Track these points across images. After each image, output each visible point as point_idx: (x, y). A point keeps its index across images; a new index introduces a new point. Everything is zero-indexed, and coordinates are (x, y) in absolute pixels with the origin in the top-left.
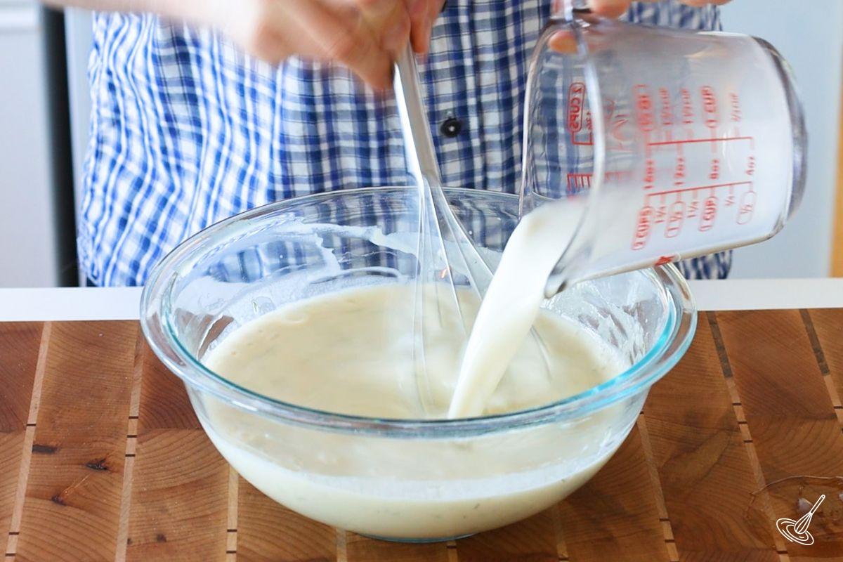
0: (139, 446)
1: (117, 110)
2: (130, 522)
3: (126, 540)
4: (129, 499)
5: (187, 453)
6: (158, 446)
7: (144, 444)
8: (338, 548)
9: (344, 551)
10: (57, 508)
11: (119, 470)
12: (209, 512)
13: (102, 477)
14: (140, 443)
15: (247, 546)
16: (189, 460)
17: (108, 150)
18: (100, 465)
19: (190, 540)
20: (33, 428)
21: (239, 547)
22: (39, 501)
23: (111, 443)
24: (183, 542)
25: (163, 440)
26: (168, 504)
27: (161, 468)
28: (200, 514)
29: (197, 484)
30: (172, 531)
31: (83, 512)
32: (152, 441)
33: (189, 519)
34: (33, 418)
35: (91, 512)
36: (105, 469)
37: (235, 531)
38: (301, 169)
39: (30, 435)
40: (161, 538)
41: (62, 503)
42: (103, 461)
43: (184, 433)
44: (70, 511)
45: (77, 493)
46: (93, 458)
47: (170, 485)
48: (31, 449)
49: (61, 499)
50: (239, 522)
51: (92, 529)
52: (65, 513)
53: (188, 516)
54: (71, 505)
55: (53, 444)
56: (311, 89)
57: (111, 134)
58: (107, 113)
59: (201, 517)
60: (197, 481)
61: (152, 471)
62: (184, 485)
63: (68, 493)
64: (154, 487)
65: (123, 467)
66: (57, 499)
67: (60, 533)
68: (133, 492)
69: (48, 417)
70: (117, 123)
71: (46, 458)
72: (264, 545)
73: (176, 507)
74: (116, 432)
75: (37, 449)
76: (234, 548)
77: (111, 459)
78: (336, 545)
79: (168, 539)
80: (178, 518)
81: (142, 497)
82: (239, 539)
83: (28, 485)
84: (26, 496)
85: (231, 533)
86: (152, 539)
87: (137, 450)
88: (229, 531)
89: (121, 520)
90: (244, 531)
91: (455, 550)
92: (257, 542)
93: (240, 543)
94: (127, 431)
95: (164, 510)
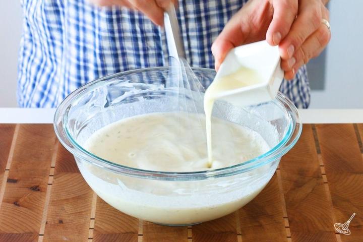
0: (54, 180)
1: (31, 35)
2: (48, 214)
3: (45, 222)
4: (48, 204)
5: (75, 184)
6: (62, 180)
7: (57, 179)
8: (139, 228)
9: (142, 229)
10: (16, 207)
11: (45, 191)
12: (83, 210)
13: (37, 194)
14: (55, 179)
15: (99, 226)
16: (75, 187)
17: (28, 53)
18: (36, 188)
19: (74, 223)
20: (8, 171)
21: (95, 226)
22: (8, 204)
23: (42, 178)
24: (70, 224)
25: (64, 178)
26: (65, 207)
27: (63, 190)
28: (79, 211)
29: (79, 198)
30: (66, 219)
31: (27, 209)
32: (60, 178)
33: (74, 213)
34: (8, 166)
35: (30, 209)
36: (39, 190)
37: (94, 219)
38: (109, 61)
39: (6, 175)
40: (61, 222)
41: (19, 205)
42: (37, 186)
43: (74, 175)
44: (21, 209)
45: (25, 201)
46: (33, 185)
47: (67, 198)
48: (6, 180)
49: (18, 203)
50: (96, 215)
51: (30, 217)
52: (19, 209)
53: (74, 212)
54: (22, 206)
55: (16, 178)
56: (113, 26)
57: (29, 45)
58: (27, 36)
59: (79, 213)
60: (79, 196)
61: (59, 191)
62: (73, 198)
63: (21, 200)
64: (59, 199)
65: (46, 189)
66: (16, 203)
67: (16, 219)
68: (50, 201)
69: (15, 167)
70: (31, 41)
71: (12, 185)
72: (106, 226)
73: (68, 208)
74: (45, 174)
75: (9, 181)
76: (92, 226)
77: (41, 186)
78: (138, 226)
79: (64, 222)
80: (69, 213)
81: (54, 203)
82: (95, 223)
83: (4, 197)
84: (3, 201)
85: (92, 220)
86: (57, 222)
87: (53, 182)
88: (91, 219)
89: (44, 213)
90: (98, 219)
91: (191, 230)
92: (103, 224)
93: (96, 224)
94: (49, 173)
95: (63, 209)
